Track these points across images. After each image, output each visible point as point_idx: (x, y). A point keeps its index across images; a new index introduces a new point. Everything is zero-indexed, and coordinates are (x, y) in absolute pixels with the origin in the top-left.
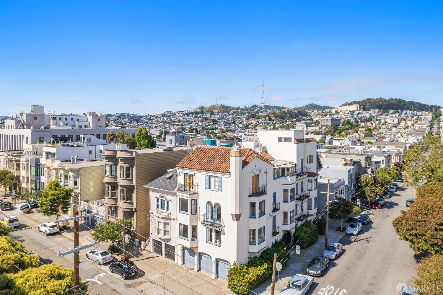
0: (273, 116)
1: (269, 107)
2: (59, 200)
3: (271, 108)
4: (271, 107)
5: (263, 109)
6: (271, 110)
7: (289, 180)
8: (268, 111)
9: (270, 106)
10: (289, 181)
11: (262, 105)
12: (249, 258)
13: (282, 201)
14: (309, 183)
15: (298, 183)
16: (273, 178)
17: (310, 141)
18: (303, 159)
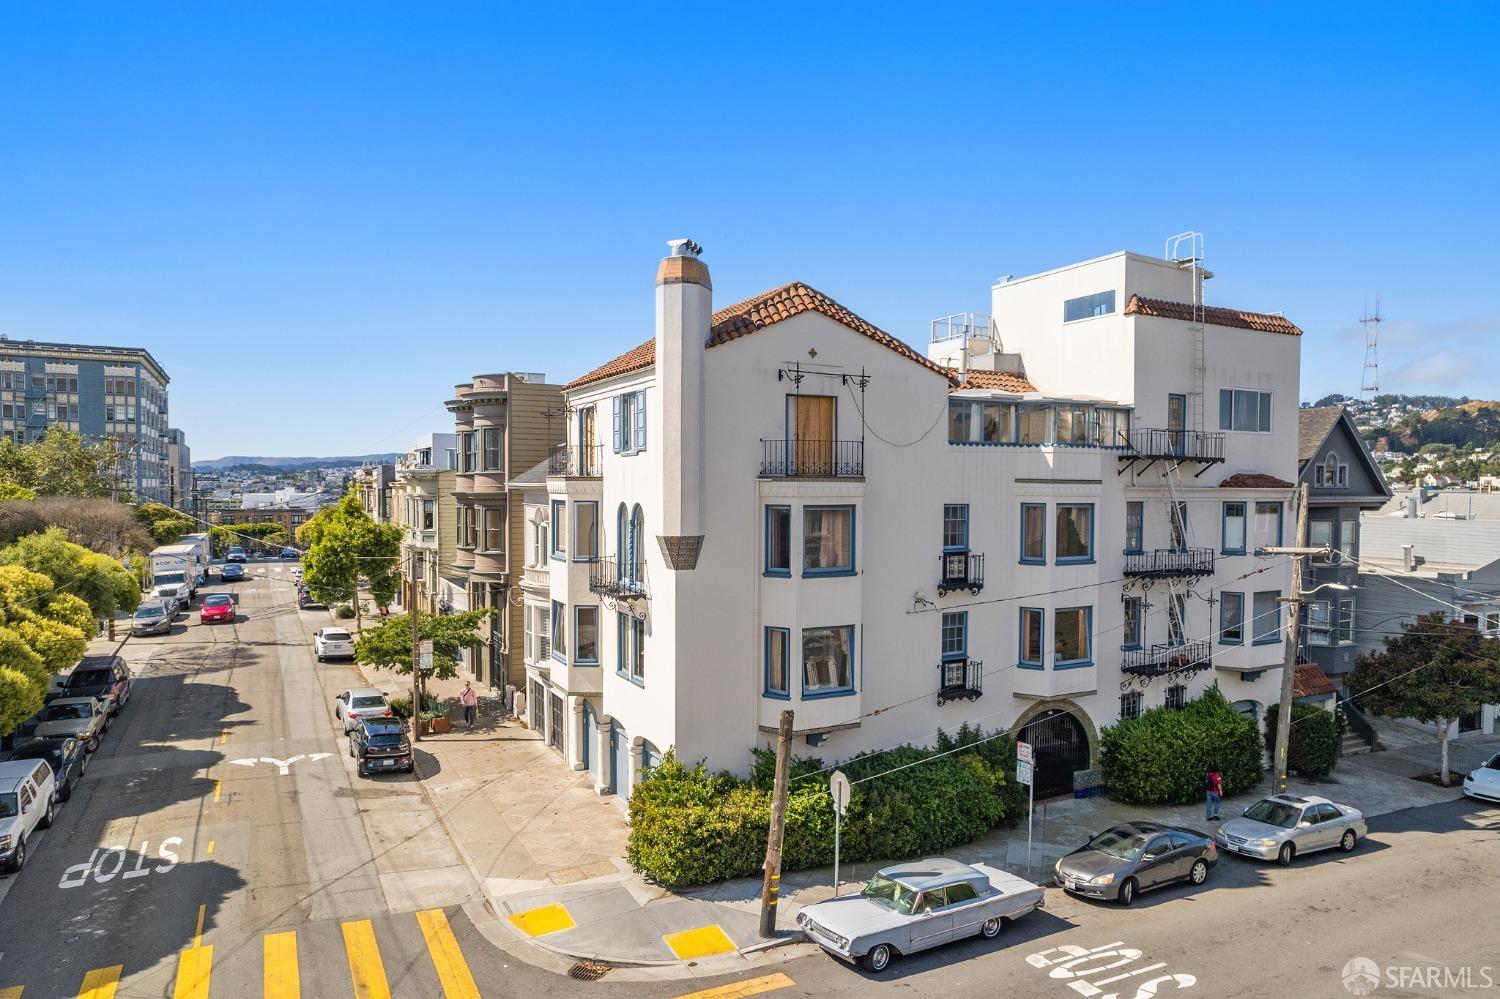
0: (1408, 431)
1: (1400, 402)
2: (347, 556)
3: (1409, 407)
4: (1407, 400)
5: (1369, 410)
6: (1405, 411)
7: (1050, 458)
8: (1392, 419)
9: (1405, 398)
10: (1051, 465)
11: (1368, 397)
12: (755, 751)
13: (1019, 559)
14: (1228, 518)
15: (1142, 503)
16: (950, 436)
17: (1246, 325)
18: (1185, 396)
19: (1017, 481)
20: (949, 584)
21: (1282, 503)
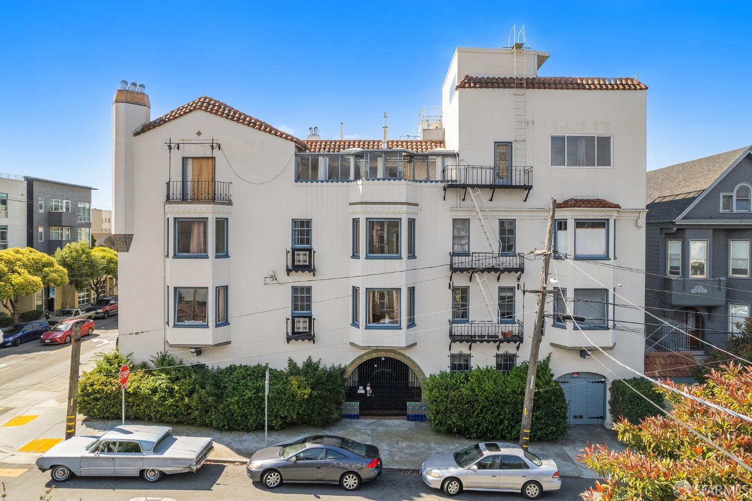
7: (361, 188)
10: (361, 192)
13: (351, 255)
15: (469, 219)
16: (295, 178)
17: (581, 87)
18: (511, 143)
19: (351, 204)
20: (295, 268)
21: (608, 220)
